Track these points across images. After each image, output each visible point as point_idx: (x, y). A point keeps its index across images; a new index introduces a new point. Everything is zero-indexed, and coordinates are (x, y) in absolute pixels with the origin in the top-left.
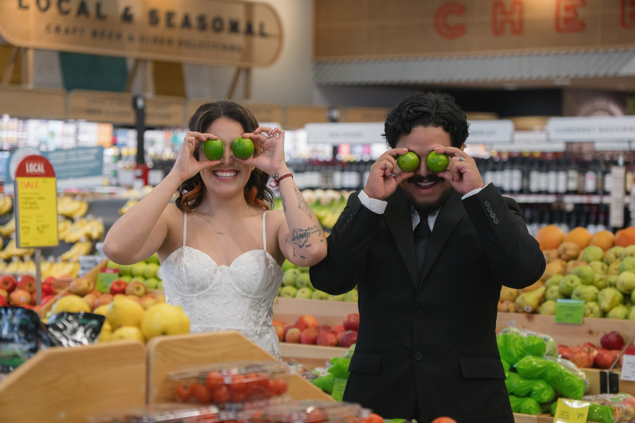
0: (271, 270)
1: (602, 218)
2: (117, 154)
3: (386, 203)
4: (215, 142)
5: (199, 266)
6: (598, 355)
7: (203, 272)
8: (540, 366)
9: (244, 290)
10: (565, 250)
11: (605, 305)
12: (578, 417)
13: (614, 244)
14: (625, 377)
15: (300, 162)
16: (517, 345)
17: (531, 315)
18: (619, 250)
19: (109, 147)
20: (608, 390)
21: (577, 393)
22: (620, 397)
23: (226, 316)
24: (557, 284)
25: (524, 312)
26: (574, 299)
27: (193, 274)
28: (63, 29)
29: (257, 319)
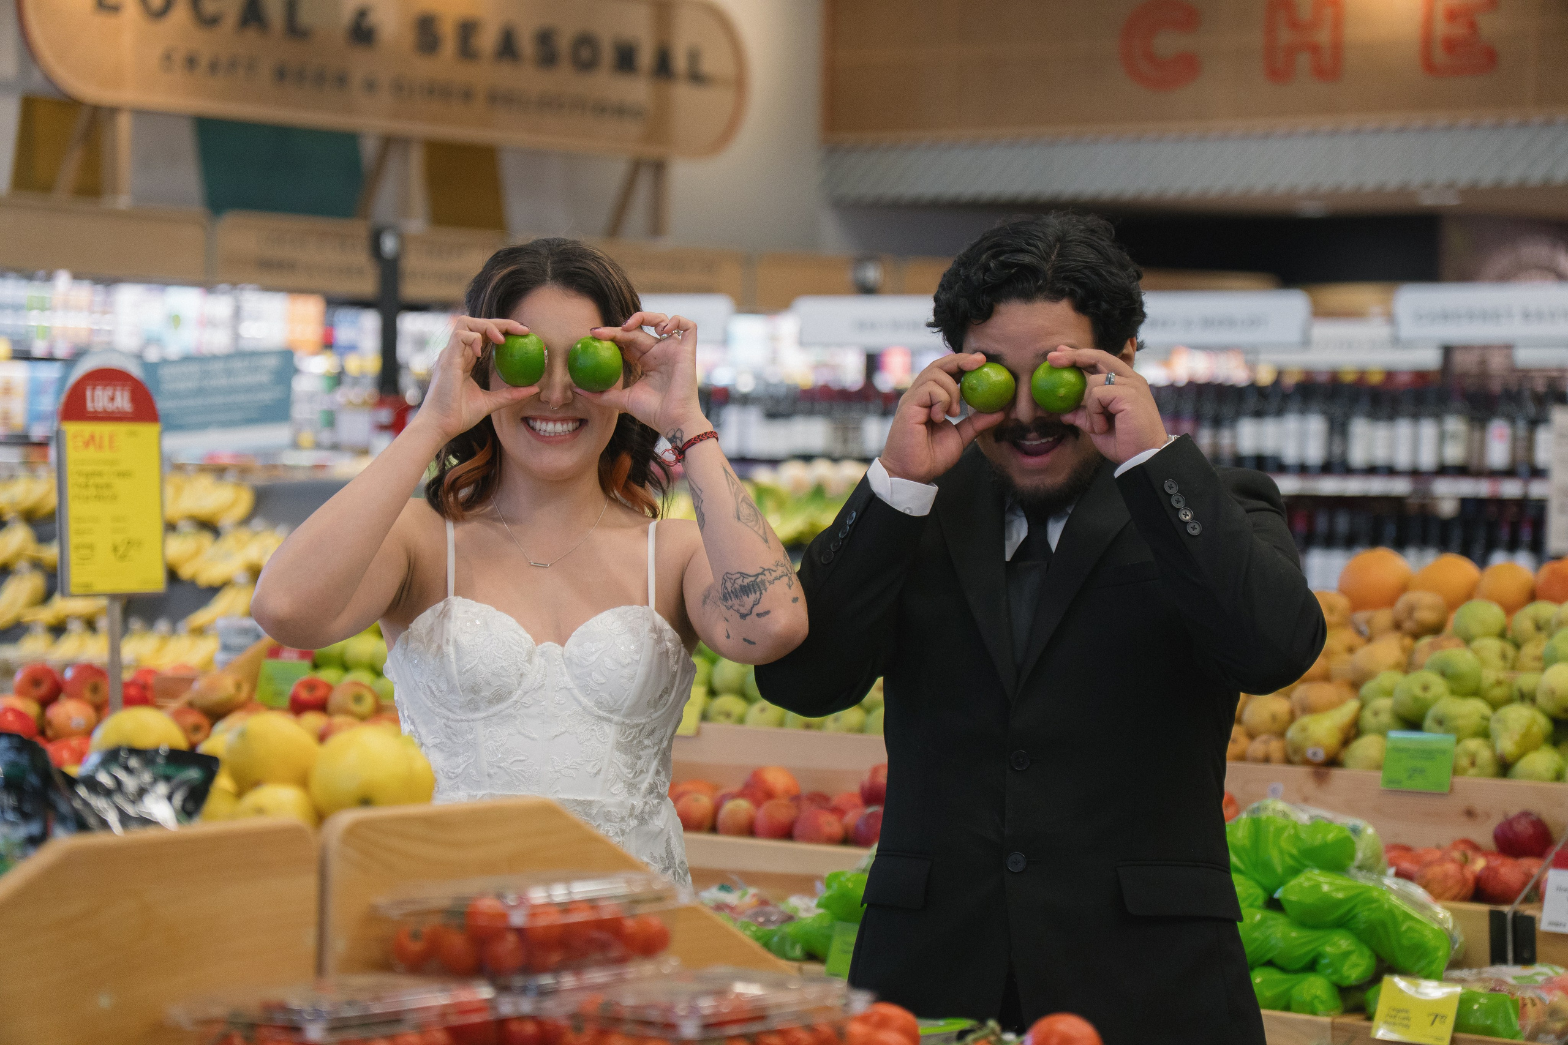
0: (668, 657)
1: (1526, 535)
2: (335, 370)
3: (934, 489)
4: (522, 340)
5: (491, 643)
6: (1487, 868)
7: (499, 657)
8: (1340, 895)
9: (601, 703)
10: (1411, 610)
11: (1507, 745)
12: (1433, 1023)
13: (1533, 596)
14: (1551, 924)
15: (782, 391)
16: (1284, 844)
17: (1323, 770)
18: (1545, 609)
19: (315, 353)
20: (1510, 955)
21: (1431, 963)
22: (1538, 974)
23: (557, 768)
24: (1389, 693)
25: (1306, 762)
26: (1430, 731)
27: (475, 662)
28: (204, 61)
29: (634, 777)
